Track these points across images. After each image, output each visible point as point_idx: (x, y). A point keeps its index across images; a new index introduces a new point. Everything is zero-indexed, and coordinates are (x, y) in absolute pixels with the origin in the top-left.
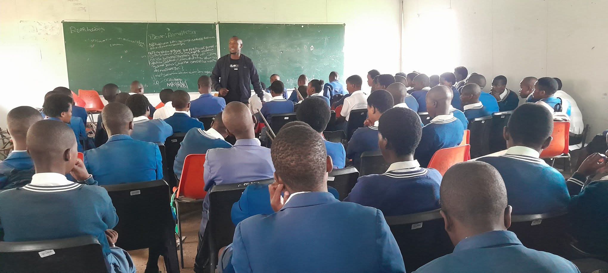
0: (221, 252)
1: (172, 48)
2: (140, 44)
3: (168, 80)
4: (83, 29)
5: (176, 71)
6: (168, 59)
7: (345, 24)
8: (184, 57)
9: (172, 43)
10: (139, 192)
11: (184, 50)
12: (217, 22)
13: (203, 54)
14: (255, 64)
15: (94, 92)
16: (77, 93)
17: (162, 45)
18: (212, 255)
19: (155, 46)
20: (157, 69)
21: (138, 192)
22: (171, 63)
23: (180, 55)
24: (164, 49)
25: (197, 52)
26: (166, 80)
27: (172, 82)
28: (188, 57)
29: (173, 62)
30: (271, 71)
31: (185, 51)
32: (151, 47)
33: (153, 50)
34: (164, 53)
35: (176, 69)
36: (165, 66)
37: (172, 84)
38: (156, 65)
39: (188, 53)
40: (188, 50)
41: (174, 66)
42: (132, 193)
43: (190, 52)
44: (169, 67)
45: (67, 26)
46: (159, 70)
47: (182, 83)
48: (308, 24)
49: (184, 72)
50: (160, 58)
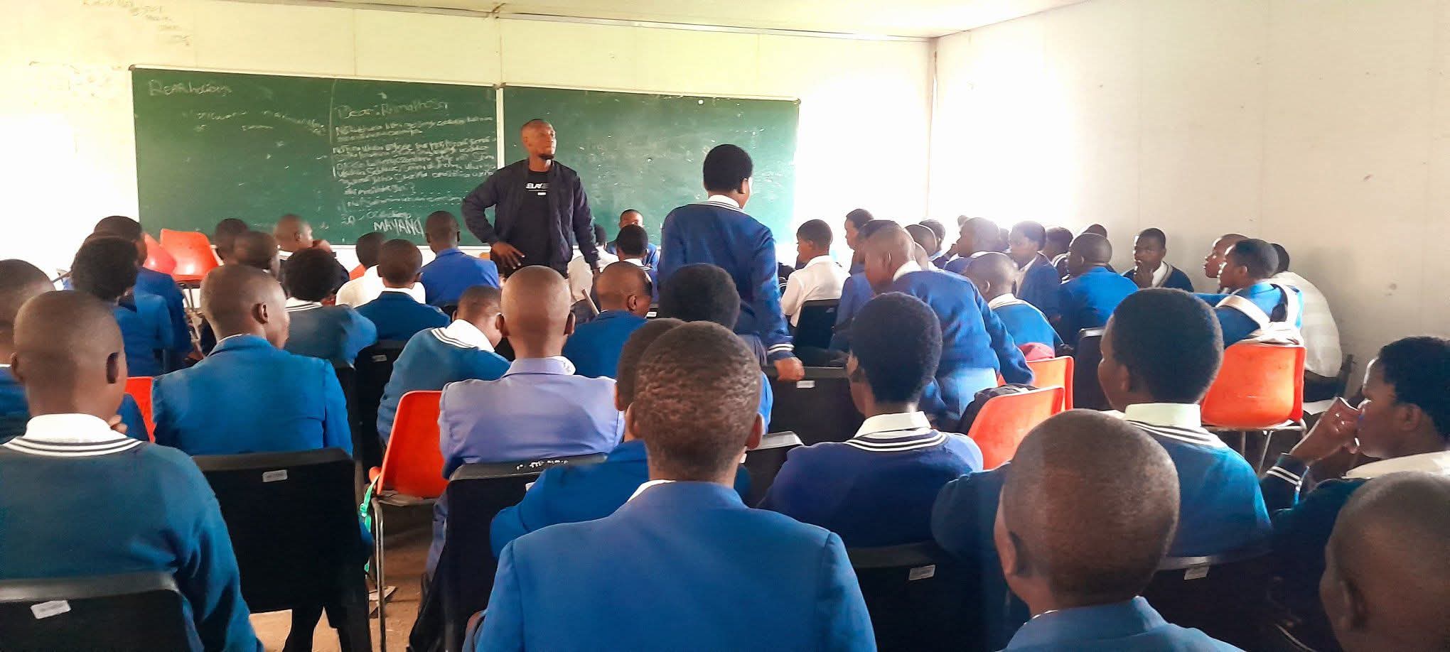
0: (473, 622)
1: (391, 140)
2: (315, 127)
3: (378, 214)
4: (179, 87)
5: (398, 195)
6: (380, 167)
7: (799, 101)
8: (418, 163)
9: (390, 129)
10: (283, 475)
11: (418, 146)
12: (498, 83)
13: (462, 158)
14: (585, 186)
15: (199, 236)
16: (157, 238)
17: (367, 133)
18: (450, 629)
19: (350, 135)
20: (352, 187)
21: (281, 475)
22: (385, 174)
23: (409, 156)
24: (371, 142)
25: (449, 152)
26: (371, 215)
27: (385, 221)
28: (427, 163)
29: (391, 173)
30: (621, 203)
31: (422, 149)
32: (341, 135)
33: (345, 143)
34: (371, 152)
35: (397, 189)
36: (372, 181)
37: (387, 226)
38: (350, 178)
39: (427, 153)
40: (429, 146)
41: (393, 182)
42: (268, 477)
43: (432, 152)
44: (381, 184)
45: (141, 77)
46: (357, 192)
47: (410, 222)
48: (714, 96)
49: (415, 196)
50: (361, 161)
